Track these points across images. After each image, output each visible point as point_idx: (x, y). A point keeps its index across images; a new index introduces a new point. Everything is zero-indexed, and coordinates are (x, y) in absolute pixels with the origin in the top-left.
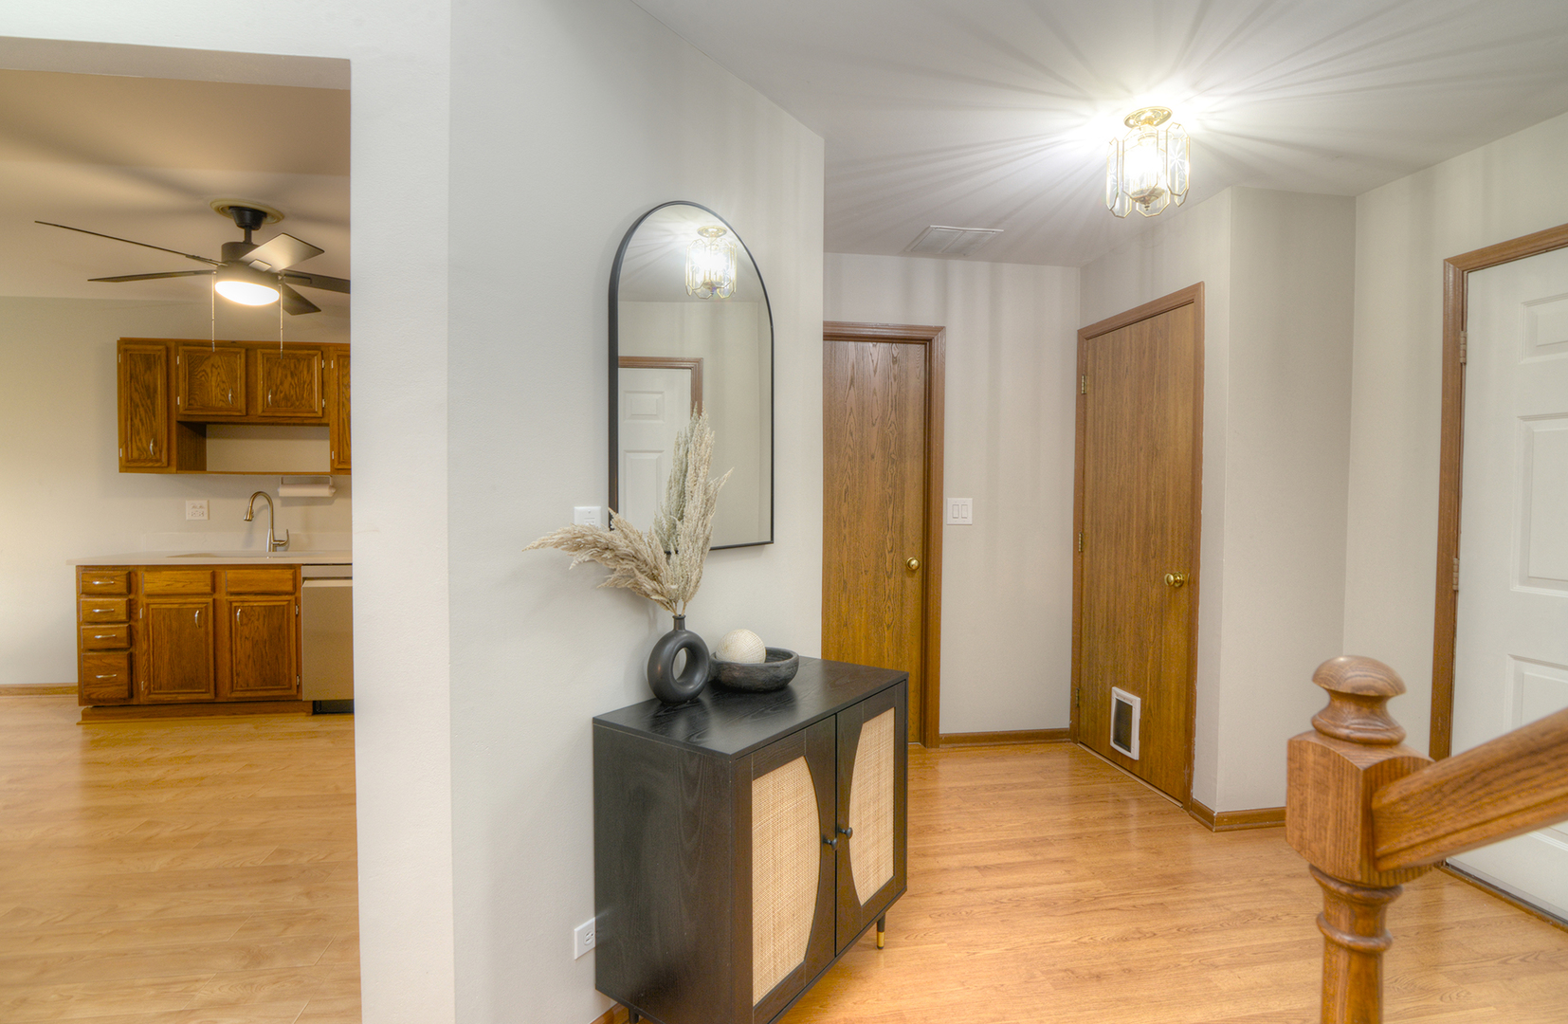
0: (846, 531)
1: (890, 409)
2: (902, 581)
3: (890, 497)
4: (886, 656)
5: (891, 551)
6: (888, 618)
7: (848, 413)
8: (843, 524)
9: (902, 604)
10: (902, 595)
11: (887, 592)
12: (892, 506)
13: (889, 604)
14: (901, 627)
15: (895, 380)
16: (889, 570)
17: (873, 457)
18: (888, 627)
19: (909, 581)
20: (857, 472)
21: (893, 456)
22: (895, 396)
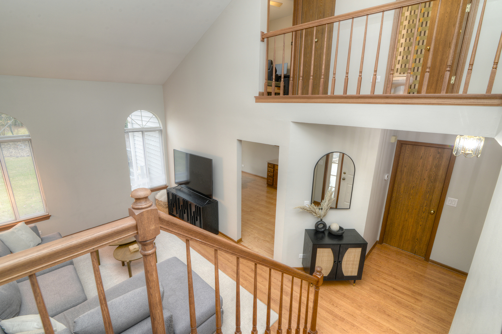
0: (411, 197)
1: (434, 167)
2: (428, 215)
3: (428, 192)
4: (418, 232)
5: (426, 206)
6: (421, 223)
7: (418, 166)
8: (410, 195)
9: (427, 221)
10: (427, 219)
11: (422, 216)
12: (429, 194)
13: (422, 220)
14: (425, 227)
15: (438, 159)
16: (424, 211)
17: (425, 179)
18: (420, 225)
19: (430, 216)
20: (418, 182)
21: (432, 180)
22: (437, 164)
